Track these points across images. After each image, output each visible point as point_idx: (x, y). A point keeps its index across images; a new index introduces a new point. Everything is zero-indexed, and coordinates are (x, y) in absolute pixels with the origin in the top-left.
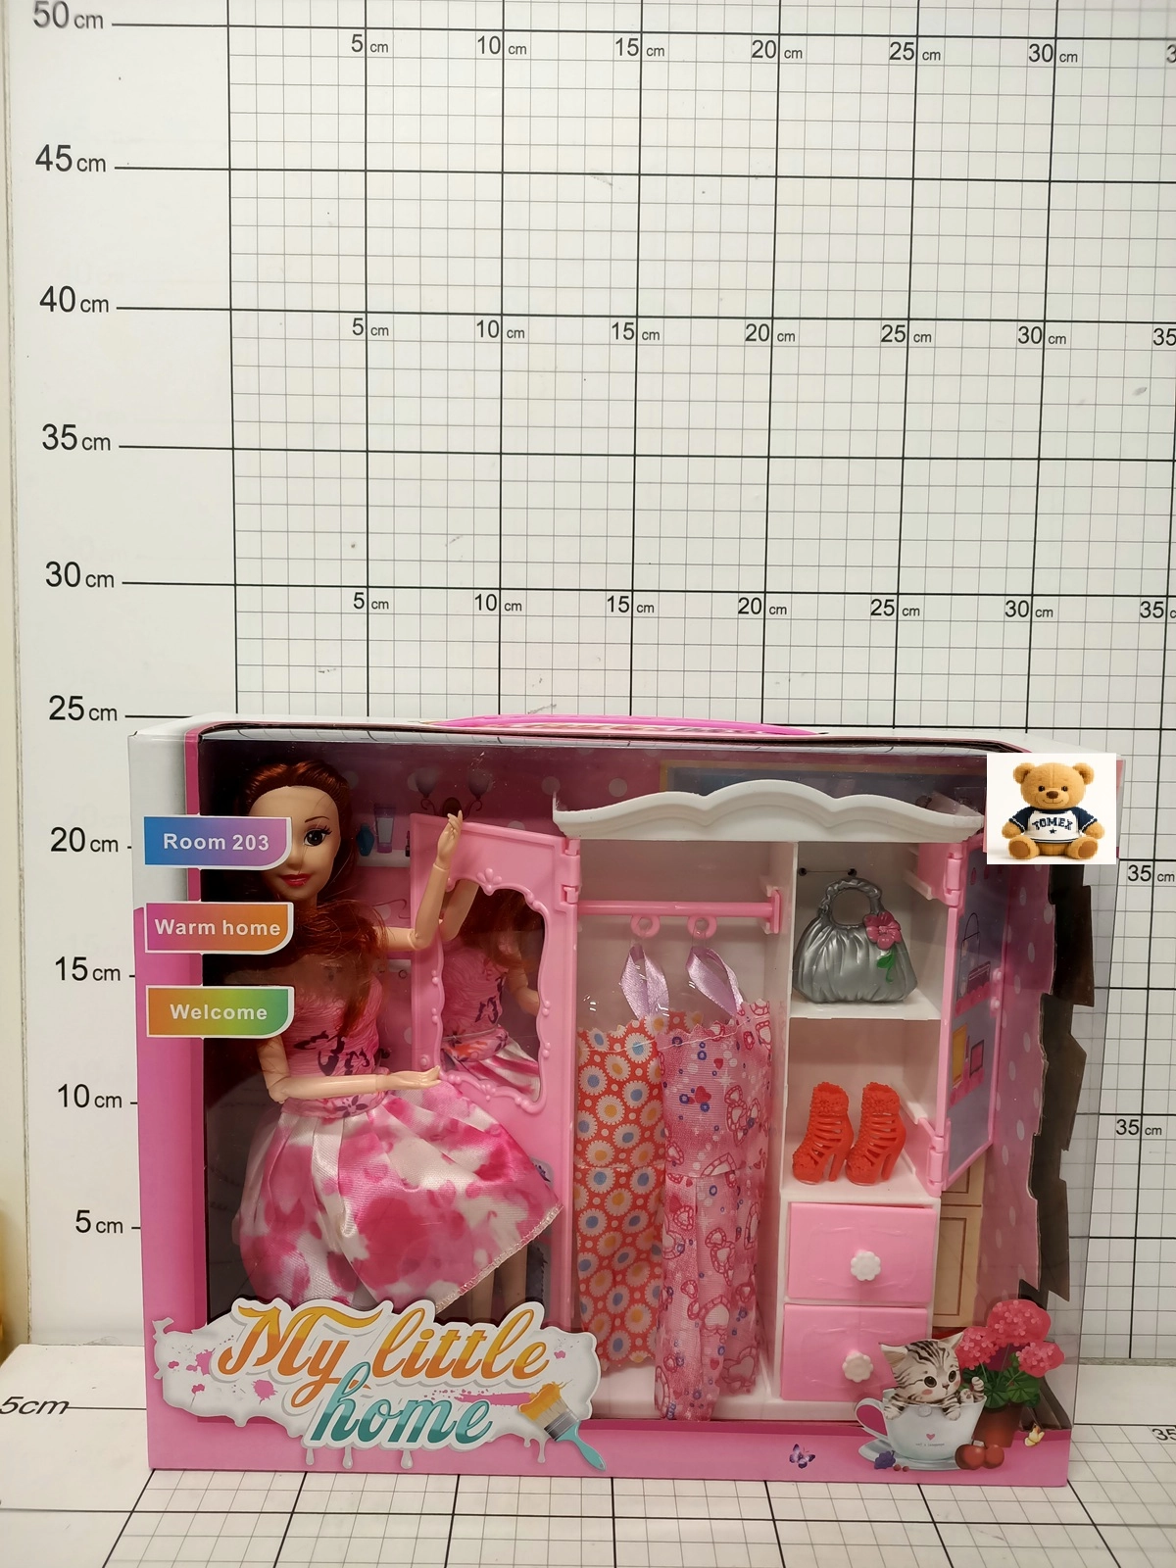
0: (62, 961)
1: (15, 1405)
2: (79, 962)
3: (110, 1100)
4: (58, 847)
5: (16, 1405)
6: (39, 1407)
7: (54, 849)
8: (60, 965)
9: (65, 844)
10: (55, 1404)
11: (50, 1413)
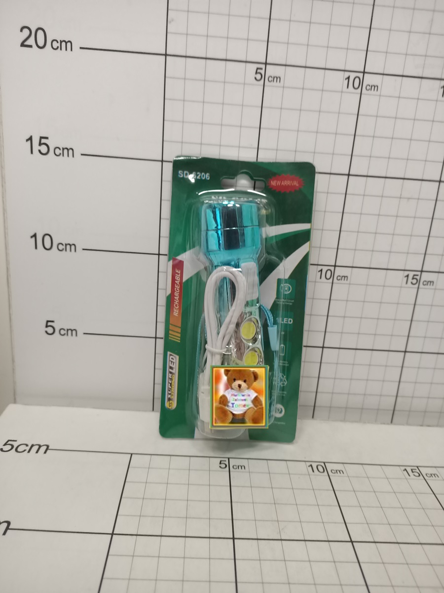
0: (30, 139)
1: (11, 445)
2: (43, 141)
3: (68, 247)
4: (26, 43)
5: (13, 446)
6: (28, 448)
7: (23, 45)
8: (29, 142)
9: (31, 41)
10: (40, 446)
11: (37, 452)
